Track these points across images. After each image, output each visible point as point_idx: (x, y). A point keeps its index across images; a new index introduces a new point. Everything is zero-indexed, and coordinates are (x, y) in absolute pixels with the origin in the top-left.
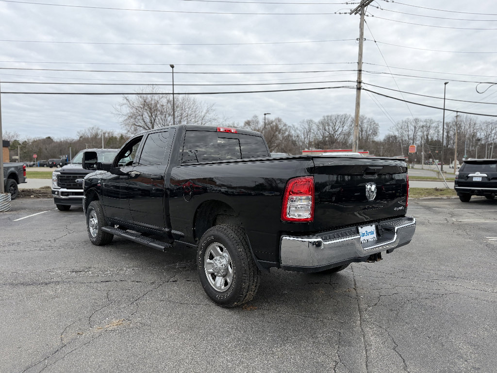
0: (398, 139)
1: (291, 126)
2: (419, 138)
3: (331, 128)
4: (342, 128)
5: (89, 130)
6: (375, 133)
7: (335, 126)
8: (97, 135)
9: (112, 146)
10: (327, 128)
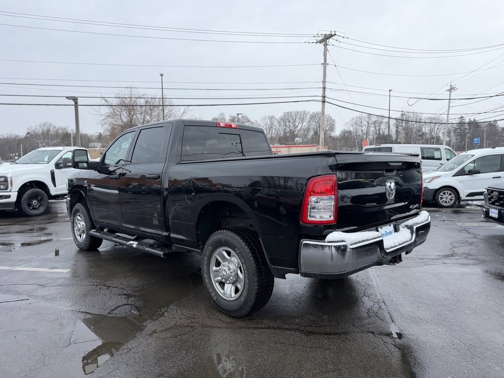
0: (353, 134)
1: (254, 122)
2: (371, 133)
3: (291, 125)
4: (301, 124)
5: (40, 126)
6: (332, 128)
7: (295, 122)
8: (48, 131)
9: (66, 143)
10: (288, 124)
